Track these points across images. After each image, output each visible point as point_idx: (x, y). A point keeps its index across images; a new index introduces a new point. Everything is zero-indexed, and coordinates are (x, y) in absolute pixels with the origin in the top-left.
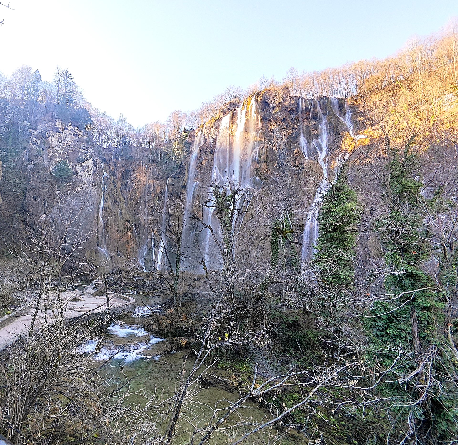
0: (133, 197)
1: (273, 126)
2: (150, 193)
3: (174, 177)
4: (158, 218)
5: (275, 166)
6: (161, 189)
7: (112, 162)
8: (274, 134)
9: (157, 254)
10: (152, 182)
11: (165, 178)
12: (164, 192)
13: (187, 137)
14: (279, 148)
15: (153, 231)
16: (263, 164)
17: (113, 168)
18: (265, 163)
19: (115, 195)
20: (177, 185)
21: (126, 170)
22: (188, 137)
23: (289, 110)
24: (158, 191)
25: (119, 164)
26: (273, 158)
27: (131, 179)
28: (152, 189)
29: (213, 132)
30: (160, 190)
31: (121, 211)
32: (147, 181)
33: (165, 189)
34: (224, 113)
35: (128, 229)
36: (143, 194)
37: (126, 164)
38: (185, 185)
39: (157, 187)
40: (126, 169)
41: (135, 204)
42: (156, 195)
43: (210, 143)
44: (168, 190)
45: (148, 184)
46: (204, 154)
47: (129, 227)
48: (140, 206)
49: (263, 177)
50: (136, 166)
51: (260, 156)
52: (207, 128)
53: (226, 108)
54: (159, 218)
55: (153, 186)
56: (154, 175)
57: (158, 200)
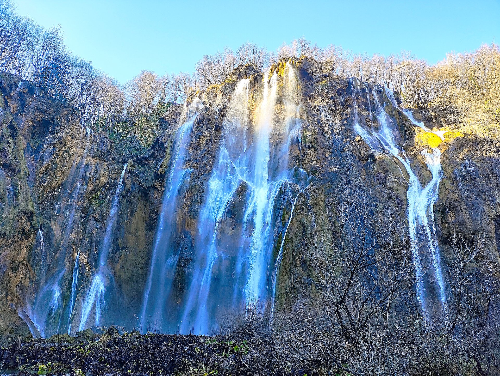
0: (48, 178)
1: (318, 102)
2: (85, 180)
3: (139, 162)
4: (94, 232)
5: (327, 155)
6: (110, 178)
7: (15, 93)
8: (321, 113)
9: (80, 306)
10: (93, 161)
11: (121, 160)
12: (114, 186)
13: (165, 112)
14: (332, 131)
15: (77, 256)
16: (308, 150)
17: (15, 106)
18: (313, 149)
19: (10, 150)
20: (143, 175)
21: (43, 119)
22: (167, 113)
23: (339, 87)
24: (104, 180)
25: (32, 102)
26: (323, 144)
27: (51, 141)
28: (92, 173)
29: (220, 99)
30: (106, 180)
31: (17, 189)
32: (84, 158)
33: (117, 179)
34: (240, 77)
35: (25, 234)
36: (70, 180)
37: (48, 109)
38: (163, 173)
39: (102, 172)
40: (46, 117)
41: (48, 194)
42: (97, 188)
43: (214, 113)
44: (124, 183)
45: (85, 162)
46: (205, 127)
47: (27, 229)
48: (59, 204)
49: (309, 169)
50: (68, 119)
51: (304, 138)
52: (210, 93)
53: (242, 71)
54: (97, 232)
55: (94, 168)
56: (101, 149)
57: (99, 199)
